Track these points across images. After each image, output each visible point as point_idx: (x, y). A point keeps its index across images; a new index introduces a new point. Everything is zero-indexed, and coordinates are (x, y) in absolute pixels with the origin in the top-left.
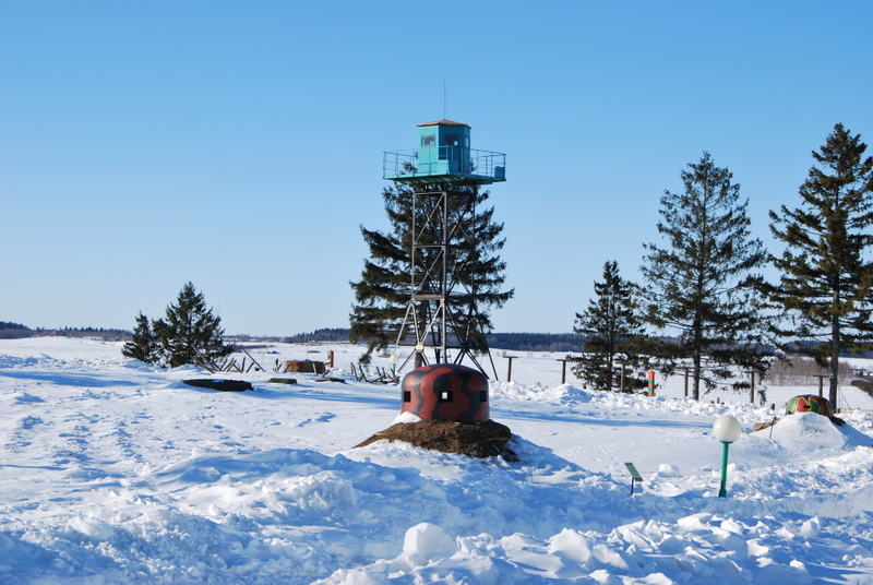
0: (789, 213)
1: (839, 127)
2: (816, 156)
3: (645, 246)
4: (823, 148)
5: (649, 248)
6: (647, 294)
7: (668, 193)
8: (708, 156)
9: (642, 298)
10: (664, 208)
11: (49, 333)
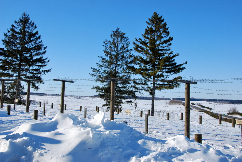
0: (137, 41)
1: (155, 13)
2: (148, 23)
3: (99, 57)
4: (150, 19)
5: (100, 58)
6: (99, 72)
7: (106, 40)
8: (118, 28)
9: (97, 73)
10: (104, 44)
11: (50, 95)
